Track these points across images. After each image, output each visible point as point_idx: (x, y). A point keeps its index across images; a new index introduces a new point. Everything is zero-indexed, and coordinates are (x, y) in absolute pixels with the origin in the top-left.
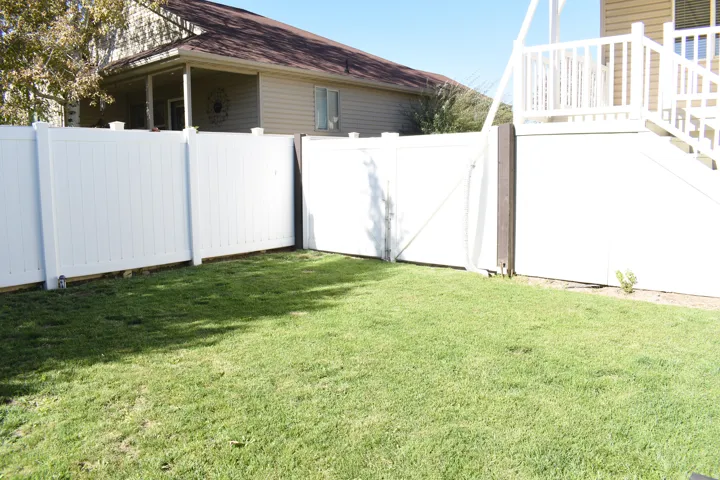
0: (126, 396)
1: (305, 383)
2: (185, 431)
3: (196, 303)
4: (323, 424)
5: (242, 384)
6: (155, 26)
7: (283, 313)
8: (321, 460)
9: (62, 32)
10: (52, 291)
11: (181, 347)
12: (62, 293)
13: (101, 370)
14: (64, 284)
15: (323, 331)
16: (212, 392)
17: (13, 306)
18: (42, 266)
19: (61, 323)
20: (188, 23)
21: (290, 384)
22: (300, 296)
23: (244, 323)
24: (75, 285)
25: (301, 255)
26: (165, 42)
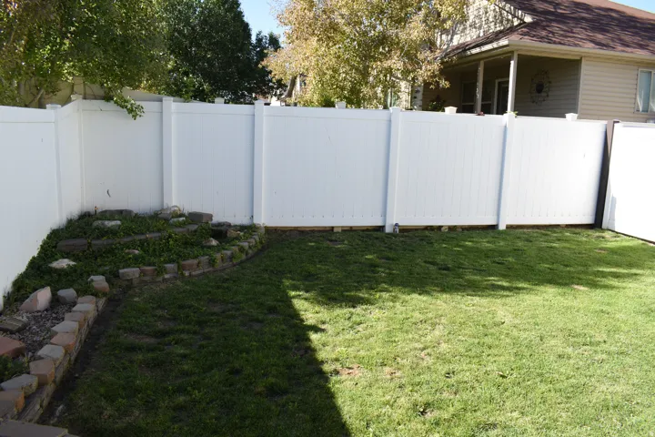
0: (430, 321)
1: (568, 345)
2: (466, 356)
3: (494, 262)
4: (573, 380)
5: (516, 334)
6: (491, 14)
7: (565, 285)
8: (563, 405)
9: (415, 30)
10: (388, 234)
11: (476, 295)
12: (395, 237)
13: (416, 299)
14: (398, 230)
15: (598, 308)
16: (492, 334)
17: (362, 241)
18: (384, 214)
19: (393, 260)
20: (520, 12)
21: (556, 344)
22: (585, 273)
23: (529, 286)
24: (405, 231)
25: (597, 234)
26: (498, 29)
